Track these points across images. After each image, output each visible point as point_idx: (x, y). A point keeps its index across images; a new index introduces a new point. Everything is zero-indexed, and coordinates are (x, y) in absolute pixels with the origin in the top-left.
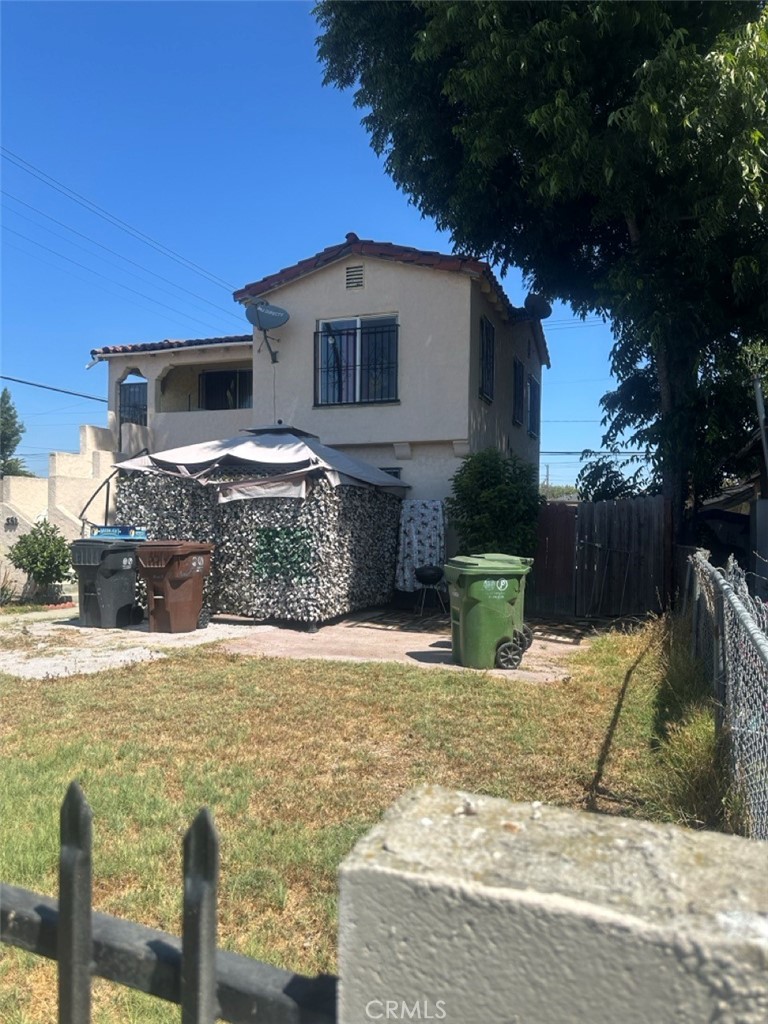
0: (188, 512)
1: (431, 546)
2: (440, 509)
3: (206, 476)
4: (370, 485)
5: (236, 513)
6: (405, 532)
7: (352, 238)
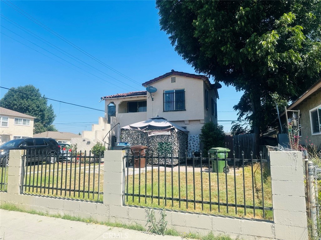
0: (140, 139)
1: (196, 147)
2: (198, 137)
3: (145, 130)
4: (182, 131)
5: (153, 139)
6: (189, 143)
7: (173, 71)
